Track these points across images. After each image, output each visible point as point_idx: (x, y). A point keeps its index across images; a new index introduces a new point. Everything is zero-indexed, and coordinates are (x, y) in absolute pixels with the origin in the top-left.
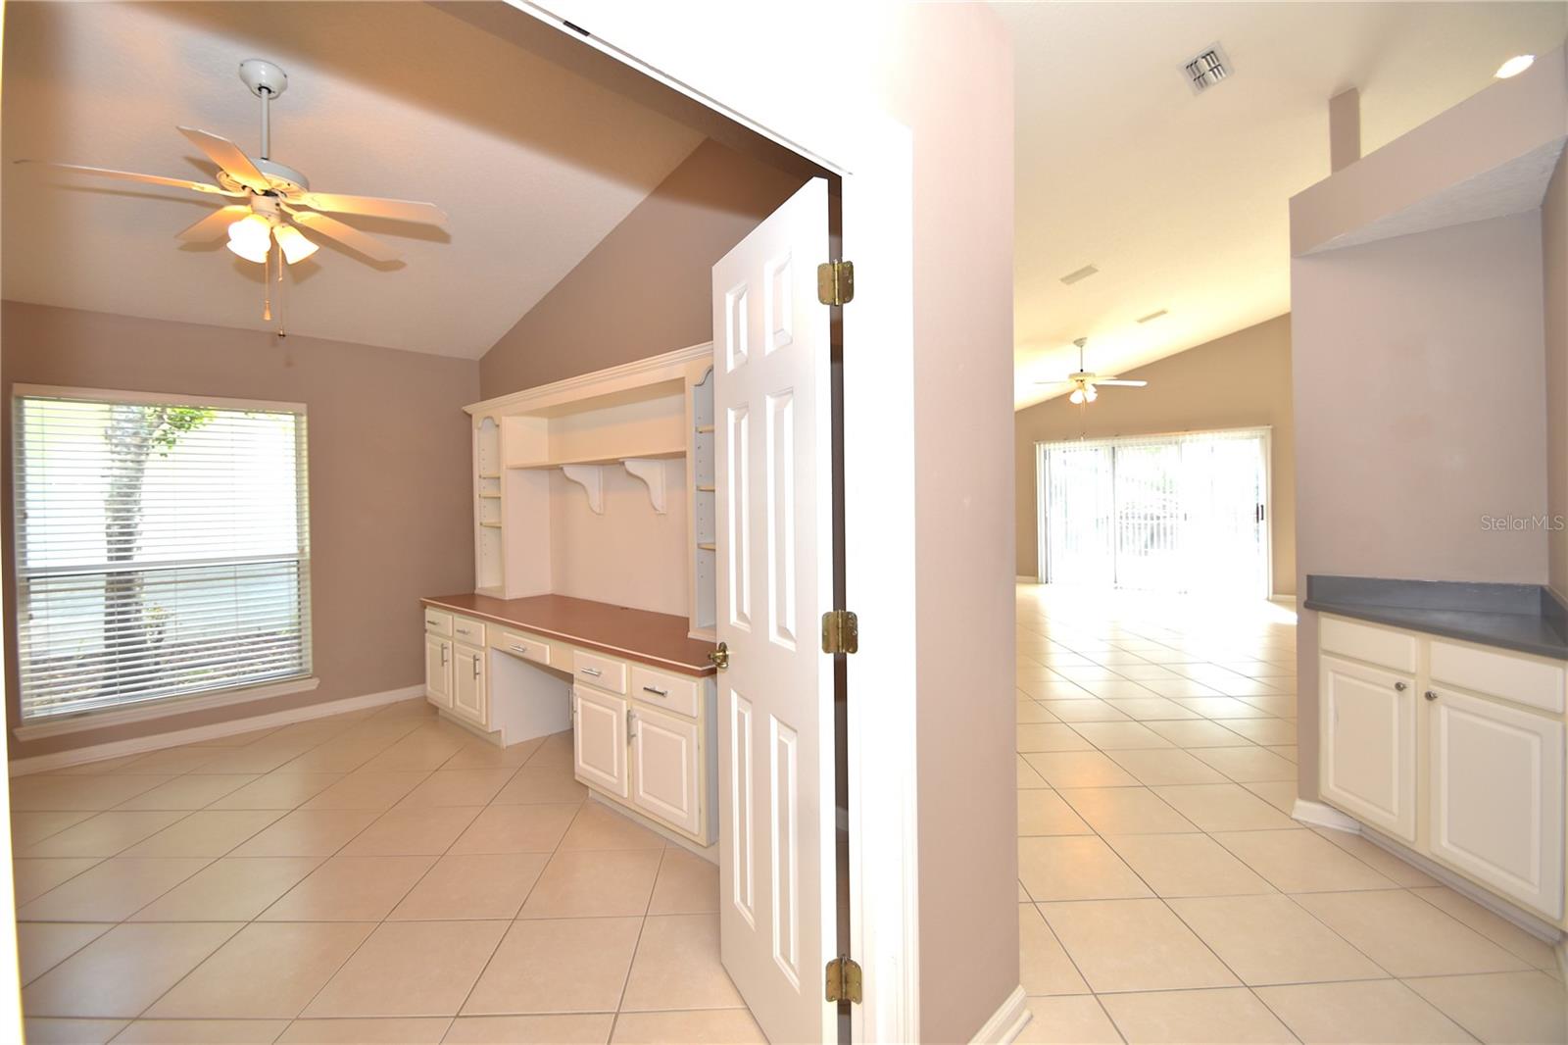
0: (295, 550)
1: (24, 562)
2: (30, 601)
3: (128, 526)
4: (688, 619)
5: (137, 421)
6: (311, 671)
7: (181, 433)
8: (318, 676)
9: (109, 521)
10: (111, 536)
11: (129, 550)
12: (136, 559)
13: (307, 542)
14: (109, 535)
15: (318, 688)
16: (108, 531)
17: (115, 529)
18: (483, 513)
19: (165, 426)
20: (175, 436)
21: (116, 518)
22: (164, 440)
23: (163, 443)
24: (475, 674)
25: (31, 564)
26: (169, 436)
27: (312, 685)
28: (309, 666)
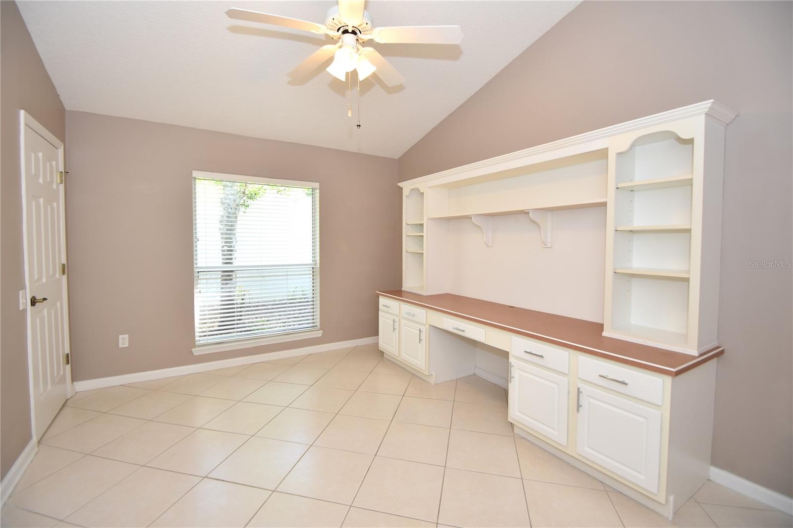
0: (311, 262)
1: (197, 264)
2: (198, 284)
3: (231, 246)
4: (603, 324)
5: (235, 195)
6: (319, 327)
7: (250, 202)
8: (322, 330)
9: (224, 244)
10: (224, 251)
11: (231, 259)
12: (234, 265)
13: (318, 258)
14: (223, 251)
15: (322, 336)
16: (222, 249)
17: (226, 248)
18: (408, 245)
19: (245, 198)
20: (248, 203)
21: (226, 242)
22: (244, 205)
23: (243, 206)
24: (420, 340)
25: (199, 265)
26: (246, 203)
27: (319, 334)
28: (318, 324)
